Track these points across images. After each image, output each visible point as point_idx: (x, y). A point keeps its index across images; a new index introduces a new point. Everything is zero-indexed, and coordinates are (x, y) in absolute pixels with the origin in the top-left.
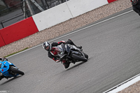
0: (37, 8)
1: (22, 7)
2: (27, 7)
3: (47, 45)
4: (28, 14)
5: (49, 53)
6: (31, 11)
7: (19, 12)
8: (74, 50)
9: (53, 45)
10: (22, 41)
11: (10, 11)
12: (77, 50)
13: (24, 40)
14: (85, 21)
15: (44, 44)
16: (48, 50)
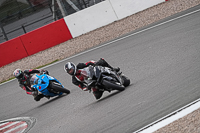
0: (70, 7)
1: (50, 6)
2: (56, 6)
3: (70, 67)
4: (58, 15)
5: (74, 78)
6: (62, 11)
7: (46, 11)
8: (107, 74)
9: (78, 67)
10: (50, 50)
11: (35, 10)
12: (110, 75)
13: (53, 49)
14: (134, 24)
15: (67, 66)
16: (72, 74)
